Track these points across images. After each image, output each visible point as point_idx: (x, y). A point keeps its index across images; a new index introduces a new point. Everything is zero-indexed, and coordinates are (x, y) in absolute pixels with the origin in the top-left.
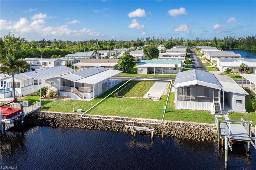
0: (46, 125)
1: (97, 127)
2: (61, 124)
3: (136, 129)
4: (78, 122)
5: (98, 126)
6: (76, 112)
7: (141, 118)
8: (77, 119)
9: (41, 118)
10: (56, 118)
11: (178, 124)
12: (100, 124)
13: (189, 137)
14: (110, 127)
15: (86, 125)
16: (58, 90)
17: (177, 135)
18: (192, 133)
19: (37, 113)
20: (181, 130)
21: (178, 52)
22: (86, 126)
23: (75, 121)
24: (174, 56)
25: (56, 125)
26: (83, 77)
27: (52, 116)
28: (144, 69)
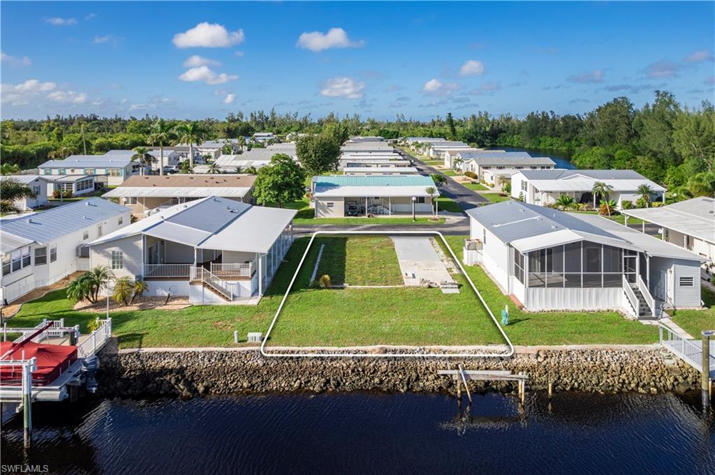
0: (162, 392)
1: (338, 384)
2: (213, 386)
3: (473, 378)
4: (268, 372)
5: (339, 379)
6: (242, 342)
7: (455, 345)
8: (261, 365)
9: (133, 373)
10: (186, 369)
11: (568, 353)
12: (344, 373)
13: (613, 385)
14: (377, 380)
15: (298, 381)
16: (136, 277)
17: (579, 385)
18: (617, 373)
19: (111, 356)
20: (584, 369)
21: (373, 154)
22: (301, 383)
23: (256, 370)
24: (379, 165)
25: (196, 390)
26: (211, 233)
27: (171, 363)
28: (335, 203)
